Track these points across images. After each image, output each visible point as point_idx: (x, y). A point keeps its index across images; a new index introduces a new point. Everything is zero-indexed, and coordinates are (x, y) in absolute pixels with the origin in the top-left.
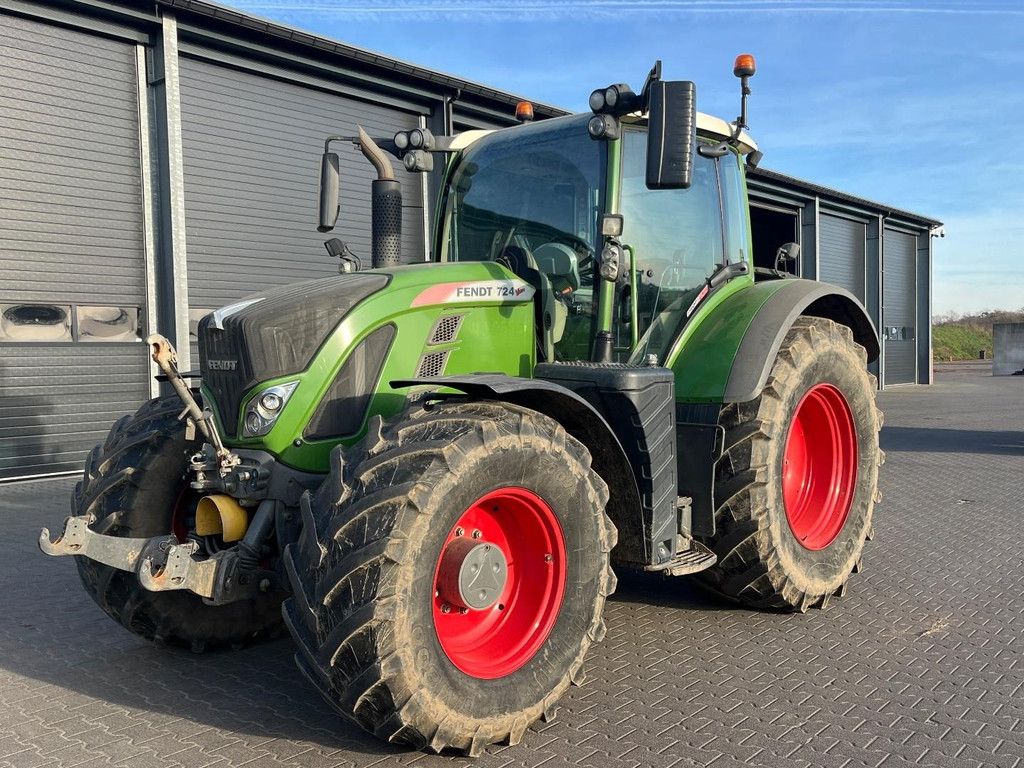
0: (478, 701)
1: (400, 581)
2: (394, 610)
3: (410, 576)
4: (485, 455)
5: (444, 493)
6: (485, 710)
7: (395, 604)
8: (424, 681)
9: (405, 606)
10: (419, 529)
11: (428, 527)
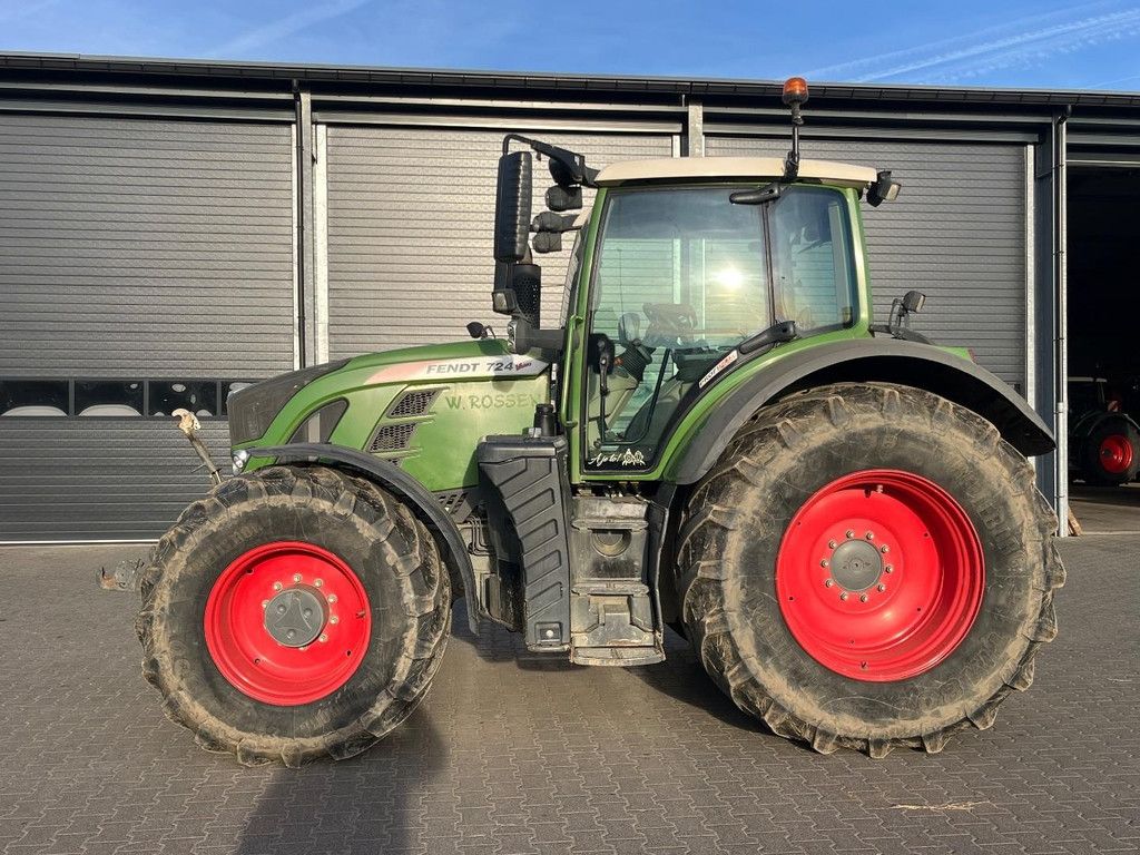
0: (245, 717)
1: (158, 600)
2: (151, 623)
3: (167, 598)
4: (249, 510)
5: (202, 537)
6: (251, 726)
7: (152, 618)
8: (183, 685)
9: (161, 622)
10: (176, 562)
11: (185, 562)
